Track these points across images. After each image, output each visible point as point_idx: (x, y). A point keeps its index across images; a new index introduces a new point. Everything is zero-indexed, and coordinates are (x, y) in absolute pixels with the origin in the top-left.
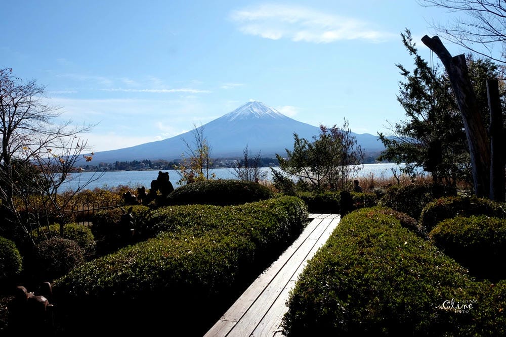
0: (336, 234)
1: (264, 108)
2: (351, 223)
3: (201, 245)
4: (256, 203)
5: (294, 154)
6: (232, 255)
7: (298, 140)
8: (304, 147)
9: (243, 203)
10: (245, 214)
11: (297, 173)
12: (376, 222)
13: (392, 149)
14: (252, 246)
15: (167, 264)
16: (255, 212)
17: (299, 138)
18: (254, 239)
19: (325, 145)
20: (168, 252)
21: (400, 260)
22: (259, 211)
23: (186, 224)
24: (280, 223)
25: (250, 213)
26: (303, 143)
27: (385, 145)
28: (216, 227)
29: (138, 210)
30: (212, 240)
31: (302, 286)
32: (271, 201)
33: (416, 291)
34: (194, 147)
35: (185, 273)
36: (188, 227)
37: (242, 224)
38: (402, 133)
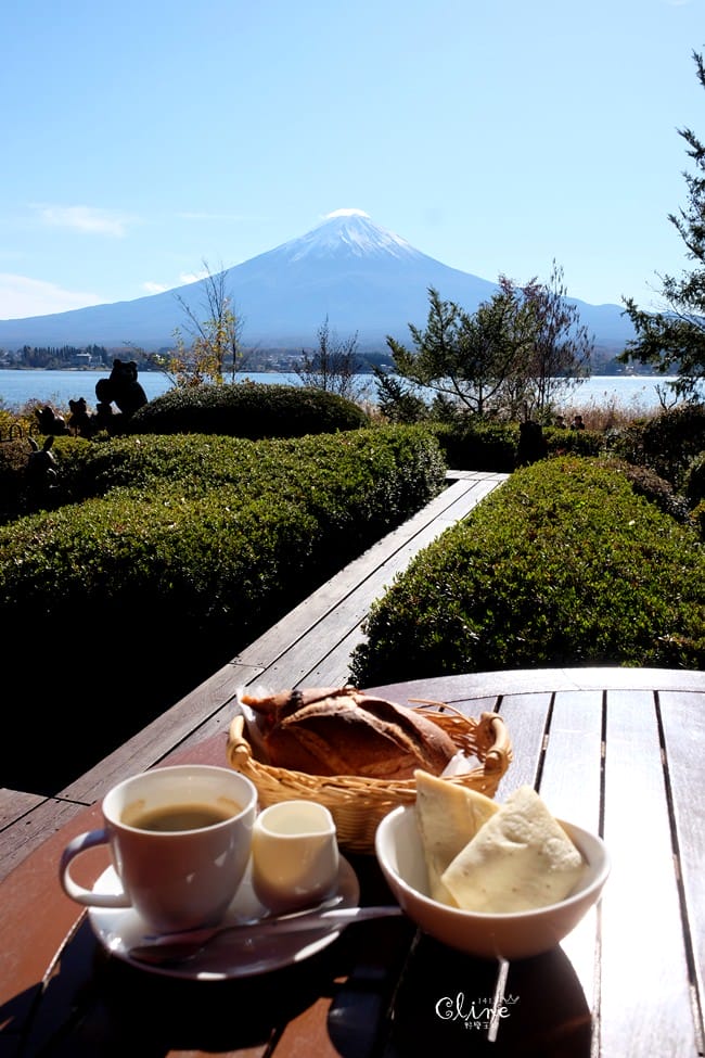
0: (490, 503)
1: (374, 233)
2: (524, 482)
3: (197, 513)
4: (328, 437)
5: (428, 338)
6: (263, 537)
7: (437, 305)
8: (450, 321)
9: (300, 435)
10: (300, 458)
11: (434, 383)
12: (579, 481)
13: (651, 336)
14: (310, 522)
15: (121, 546)
16: (325, 454)
17: (442, 299)
18: (314, 509)
19: (501, 320)
20: (125, 523)
21: (608, 551)
22: (331, 451)
23: (170, 472)
24: (376, 480)
25: (311, 455)
26: (449, 313)
27: (637, 327)
28: (234, 481)
29: (69, 447)
30: (224, 507)
31: (397, 593)
32: (361, 433)
33: (627, 609)
34: (204, 316)
35: (159, 565)
36: (174, 480)
37: (292, 477)
38: (676, 297)
